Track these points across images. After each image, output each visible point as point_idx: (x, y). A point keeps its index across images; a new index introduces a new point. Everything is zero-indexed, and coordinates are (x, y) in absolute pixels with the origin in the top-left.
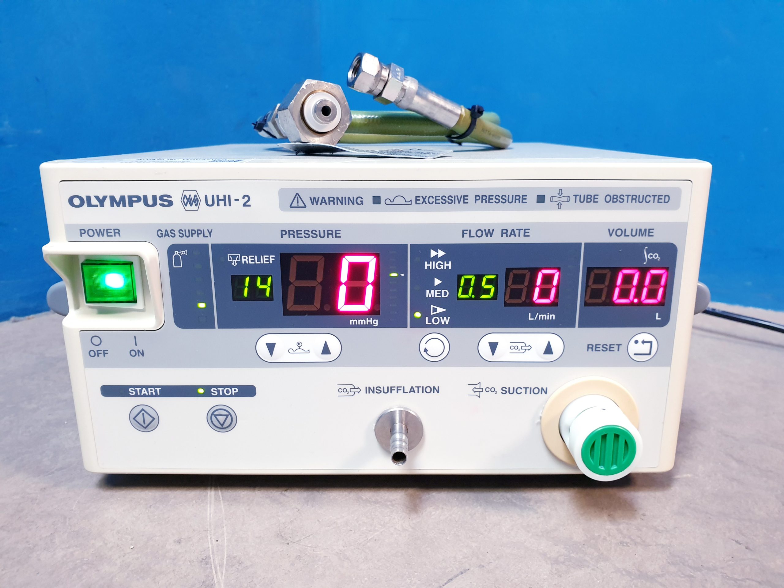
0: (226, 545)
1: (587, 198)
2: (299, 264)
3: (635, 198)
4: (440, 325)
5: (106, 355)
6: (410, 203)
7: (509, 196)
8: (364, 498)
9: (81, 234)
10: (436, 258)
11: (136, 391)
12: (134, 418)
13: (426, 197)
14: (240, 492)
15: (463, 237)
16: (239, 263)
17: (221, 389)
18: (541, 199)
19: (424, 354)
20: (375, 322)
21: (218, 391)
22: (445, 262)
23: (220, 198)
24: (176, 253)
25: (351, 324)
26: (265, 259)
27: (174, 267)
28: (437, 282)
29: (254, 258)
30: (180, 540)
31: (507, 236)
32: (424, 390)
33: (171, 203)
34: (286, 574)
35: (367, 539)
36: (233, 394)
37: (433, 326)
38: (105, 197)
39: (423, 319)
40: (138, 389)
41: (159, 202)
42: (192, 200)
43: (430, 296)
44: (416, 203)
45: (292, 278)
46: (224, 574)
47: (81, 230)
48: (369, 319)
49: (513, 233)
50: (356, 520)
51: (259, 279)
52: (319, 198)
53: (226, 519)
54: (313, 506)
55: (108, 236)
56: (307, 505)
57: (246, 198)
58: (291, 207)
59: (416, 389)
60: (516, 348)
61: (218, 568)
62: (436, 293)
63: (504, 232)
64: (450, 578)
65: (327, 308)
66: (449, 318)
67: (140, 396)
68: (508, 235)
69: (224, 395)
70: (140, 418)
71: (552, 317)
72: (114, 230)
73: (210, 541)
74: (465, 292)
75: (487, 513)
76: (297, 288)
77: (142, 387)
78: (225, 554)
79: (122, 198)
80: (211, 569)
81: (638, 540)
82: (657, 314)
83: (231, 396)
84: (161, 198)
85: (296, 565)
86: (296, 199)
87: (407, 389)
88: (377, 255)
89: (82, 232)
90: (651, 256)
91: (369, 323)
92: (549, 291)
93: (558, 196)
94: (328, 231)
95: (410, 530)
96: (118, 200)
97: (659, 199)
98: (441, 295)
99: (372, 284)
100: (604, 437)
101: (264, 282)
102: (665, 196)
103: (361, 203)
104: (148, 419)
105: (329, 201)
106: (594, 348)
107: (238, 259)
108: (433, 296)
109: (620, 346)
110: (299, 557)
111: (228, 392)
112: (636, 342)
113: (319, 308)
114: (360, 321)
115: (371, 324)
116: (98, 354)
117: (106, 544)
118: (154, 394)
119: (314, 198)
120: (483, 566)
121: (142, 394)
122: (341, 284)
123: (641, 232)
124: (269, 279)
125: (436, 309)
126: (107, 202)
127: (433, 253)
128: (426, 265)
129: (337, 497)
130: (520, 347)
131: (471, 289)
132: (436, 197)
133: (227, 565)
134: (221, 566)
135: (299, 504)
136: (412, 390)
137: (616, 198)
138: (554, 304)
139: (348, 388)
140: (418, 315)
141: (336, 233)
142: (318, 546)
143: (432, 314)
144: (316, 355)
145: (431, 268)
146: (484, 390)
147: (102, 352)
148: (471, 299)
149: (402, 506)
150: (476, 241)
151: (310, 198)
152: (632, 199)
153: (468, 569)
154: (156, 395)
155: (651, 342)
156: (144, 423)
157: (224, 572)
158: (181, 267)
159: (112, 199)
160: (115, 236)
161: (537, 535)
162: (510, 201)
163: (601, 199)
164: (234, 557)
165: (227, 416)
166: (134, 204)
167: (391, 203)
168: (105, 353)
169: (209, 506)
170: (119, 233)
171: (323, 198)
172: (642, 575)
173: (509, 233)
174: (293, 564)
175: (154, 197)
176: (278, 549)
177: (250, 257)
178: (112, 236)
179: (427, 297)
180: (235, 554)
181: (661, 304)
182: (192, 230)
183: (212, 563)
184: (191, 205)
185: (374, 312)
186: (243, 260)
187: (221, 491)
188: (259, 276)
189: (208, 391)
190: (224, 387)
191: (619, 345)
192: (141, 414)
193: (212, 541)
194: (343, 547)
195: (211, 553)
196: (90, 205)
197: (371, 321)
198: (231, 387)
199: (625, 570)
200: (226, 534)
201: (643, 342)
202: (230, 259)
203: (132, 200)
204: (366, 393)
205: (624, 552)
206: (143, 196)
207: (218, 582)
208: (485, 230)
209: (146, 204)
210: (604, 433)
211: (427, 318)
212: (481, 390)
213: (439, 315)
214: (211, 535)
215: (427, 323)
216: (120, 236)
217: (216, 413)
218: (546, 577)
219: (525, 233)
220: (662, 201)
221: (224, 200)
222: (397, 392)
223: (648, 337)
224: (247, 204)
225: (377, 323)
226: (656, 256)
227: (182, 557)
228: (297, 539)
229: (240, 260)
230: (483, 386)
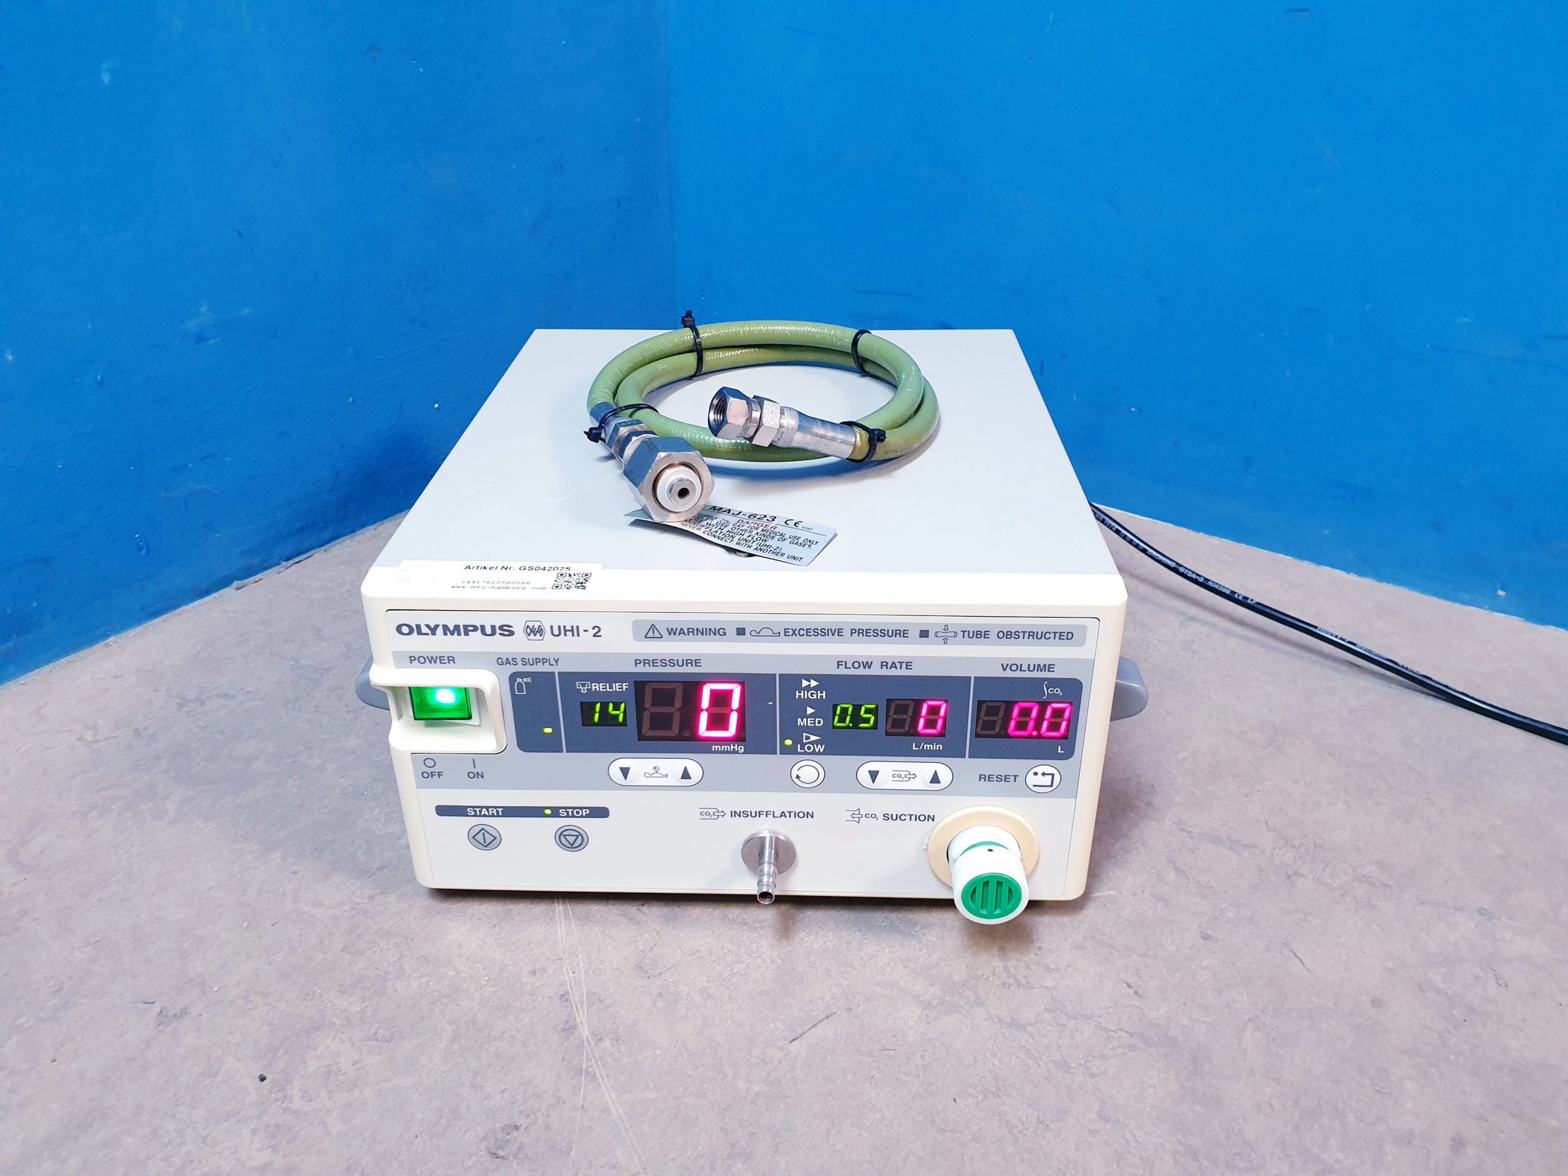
0: (583, 977)
1: (977, 634)
2: (655, 690)
3: (1032, 635)
4: (814, 753)
5: (441, 776)
6: (778, 635)
7: (888, 630)
8: (731, 917)
9: (411, 661)
10: (808, 688)
11: (475, 811)
12: (473, 837)
13: (796, 629)
14: (591, 907)
15: (838, 668)
16: (589, 690)
17: (570, 810)
18: (924, 634)
19: (796, 781)
20: (741, 748)
21: (567, 812)
22: (819, 692)
23: (567, 629)
24: (519, 680)
25: (713, 750)
26: (617, 687)
27: (517, 693)
28: (810, 711)
29: (606, 685)
30: (535, 970)
31: (887, 668)
32: (797, 815)
33: (512, 633)
34: (648, 1014)
35: (732, 973)
36: (584, 815)
37: (805, 753)
38: (437, 626)
39: (794, 746)
40: (478, 810)
41: (498, 631)
42: (536, 630)
43: (802, 724)
44: (785, 635)
45: (647, 705)
46: (585, 1014)
47: (410, 657)
48: (734, 746)
49: (894, 665)
50: (721, 947)
51: (611, 706)
52: (676, 629)
53: (580, 945)
54: (674, 928)
55: (441, 663)
56: (668, 925)
57: (597, 629)
58: (646, 637)
59: (787, 815)
60: (899, 776)
61: (579, 1006)
62: (809, 722)
63: (884, 664)
64: (815, 1022)
65: (686, 734)
66: (824, 746)
67: (480, 816)
68: (889, 667)
69: (573, 816)
70: (480, 837)
71: (939, 747)
72: (448, 657)
73: (566, 973)
74: (842, 719)
75: (865, 941)
76: (652, 715)
77: (482, 807)
78: (584, 989)
79: (457, 627)
80: (572, 1007)
81: (1023, 981)
82: (1060, 747)
83: (582, 816)
84: (501, 628)
85: (658, 1004)
86: (652, 630)
87: (778, 814)
88: (742, 684)
89: (412, 659)
90: (1051, 691)
91: (734, 749)
92: (936, 721)
93: (944, 631)
94: (687, 660)
95: (779, 961)
96: (452, 629)
97: (1060, 636)
98: (815, 723)
99: (737, 710)
100: (986, 884)
101: (616, 708)
102: (1068, 633)
103: (723, 634)
104: (489, 839)
105: (689, 632)
106: (987, 778)
107: (588, 686)
108: (805, 724)
109: (1017, 777)
110: (660, 995)
111: (578, 813)
112: (1036, 774)
113: (677, 733)
114: (724, 748)
115: (736, 750)
116: (432, 775)
117: (459, 974)
118: (495, 814)
119: (672, 629)
120: (850, 1009)
121: (482, 814)
122: (702, 710)
123: (1039, 668)
124: (623, 706)
125: (809, 737)
126: (440, 630)
127: (805, 683)
128: (797, 694)
129: (700, 916)
130: (903, 776)
131: (848, 718)
132: (807, 629)
133: (587, 1003)
134: (582, 1003)
135: (658, 924)
136: (783, 814)
137: (1011, 635)
138: (942, 734)
139: (711, 811)
140: (788, 742)
141: (697, 663)
142: (680, 981)
143: (805, 741)
144: (675, 779)
145: (802, 697)
146: (864, 816)
147: (436, 774)
148: (848, 727)
149: (772, 929)
150: (852, 672)
151: (667, 629)
152: (1029, 635)
153: (835, 1013)
154: (498, 816)
155: (1053, 775)
156: (485, 842)
157: (586, 1011)
158: (525, 693)
159: (445, 628)
160: (449, 663)
161: (915, 972)
162: (890, 635)
163: (993, 635)
164: (594, 994)
165: (577, 836)
166: (470, 633)
167: (757, 634)
168: (440, 774)
169: (559, 925)
170: (453, 660)
171: (682, 629)
172: (1015, 1024)
173: (889, 666)
174: (655, 1003)
175: (493, 627)
176: (638, 984)
177: (601, 684)
178: (445, 663)
179: (799, 724)
180: (594, 990)
181: (1065, 737)
182: (536, 659)
183: (572, 1000)
184: (535, 635)
185: (739, 738)
186: (594, 688)
187: (570, 905)
188: (612, 702)
189: (556, 812)
190: (574, 808)
191: (1015, 776)
192: (481, 833)
193: (568, 973)
194: (707, 982)
195: (569, 988)
196: (420, 633)
197: (736, 747)
198: (581, 808)
199: (997, 1017)
200: (582, 964)
201: (1044, 774)
202: (579, 686)
203: (467, 630)
204: (732, 816)
205: (1003, 996)
206: (481, 626)
207: (581, 1022)
208: (863, 662)
209: (484, 633)
210: (985, 880)
211: (799, 746)
212: (861, 816)
213: (812, 743)
214: (566, 965)
215: (799, 750)
216: (454, 663)
217: (564, 833)
218: (913, 1024)
219: (907, 665)
220: (1065, 637)
221: (572, 630)
222: (767, 816)
223: (1049, 770)
224: (598, 634)
225: (743, 750)
226: (1057, 691)
227: (540, 992)
228: (658, 972)
229: (590, 687)
230: (863, 812)
